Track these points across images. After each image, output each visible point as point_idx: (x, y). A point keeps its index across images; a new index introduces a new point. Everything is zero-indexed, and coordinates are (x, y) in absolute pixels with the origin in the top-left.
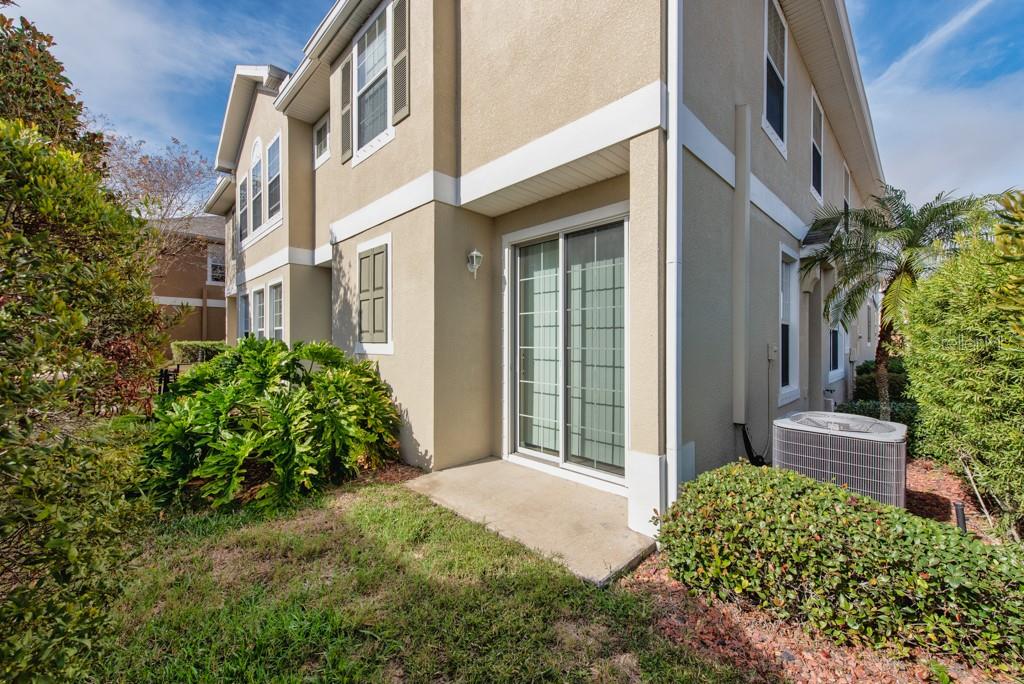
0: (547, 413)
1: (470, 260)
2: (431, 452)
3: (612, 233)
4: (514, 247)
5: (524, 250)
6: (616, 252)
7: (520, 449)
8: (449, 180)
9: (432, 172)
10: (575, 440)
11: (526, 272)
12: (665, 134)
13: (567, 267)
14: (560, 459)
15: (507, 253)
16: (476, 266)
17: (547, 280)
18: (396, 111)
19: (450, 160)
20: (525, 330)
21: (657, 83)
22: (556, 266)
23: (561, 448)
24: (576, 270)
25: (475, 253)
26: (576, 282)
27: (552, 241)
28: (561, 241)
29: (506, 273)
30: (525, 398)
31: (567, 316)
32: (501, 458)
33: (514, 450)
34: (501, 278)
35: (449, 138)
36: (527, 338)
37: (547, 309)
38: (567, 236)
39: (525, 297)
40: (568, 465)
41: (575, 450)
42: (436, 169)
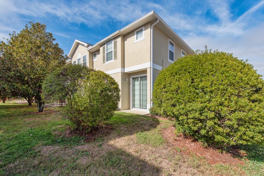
0: (137, 102)
1: (126, 80)
2: (121, 108)
3: (145, 77)
4: (132, 78)
5: (134, 79)
6: (146, 80)
7: (133, 108)
8: (123, 69)
9: (121, 68)
10: (141, 106)
11: (134, 82)
12: (151, 68)
13: (140, 82)
14: (139, 109)
15: (131, 79)
16: (127, 81)
17: (137, 83)
18: (114, 58)
19: (123, 66)
20: (134, 90)
21: (150, 62)
22: (138, 81)
23: (139, 107)
24: (141, 82)
25: (127, 79)
26: (141, 83)
27: (138, 78)
28: (139, 78)
29: (131, 82)
30: (134, 100)
31: (140, 88)
32: (130, 109)
33: (132, 108)
34: (130, 83)
35: (123, 63)
36: (134, 92)
37: (137, 88)
38: (140, 77)
39: (134, 85)
40: (140, 109)
41: (141, 108)
42: (121, 67)
